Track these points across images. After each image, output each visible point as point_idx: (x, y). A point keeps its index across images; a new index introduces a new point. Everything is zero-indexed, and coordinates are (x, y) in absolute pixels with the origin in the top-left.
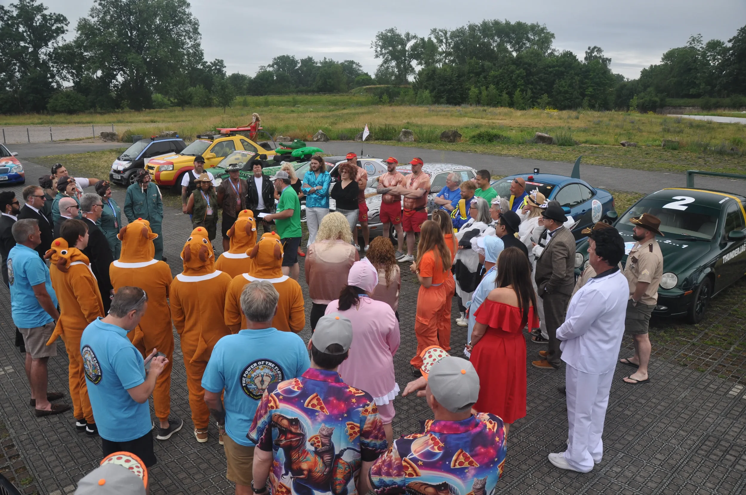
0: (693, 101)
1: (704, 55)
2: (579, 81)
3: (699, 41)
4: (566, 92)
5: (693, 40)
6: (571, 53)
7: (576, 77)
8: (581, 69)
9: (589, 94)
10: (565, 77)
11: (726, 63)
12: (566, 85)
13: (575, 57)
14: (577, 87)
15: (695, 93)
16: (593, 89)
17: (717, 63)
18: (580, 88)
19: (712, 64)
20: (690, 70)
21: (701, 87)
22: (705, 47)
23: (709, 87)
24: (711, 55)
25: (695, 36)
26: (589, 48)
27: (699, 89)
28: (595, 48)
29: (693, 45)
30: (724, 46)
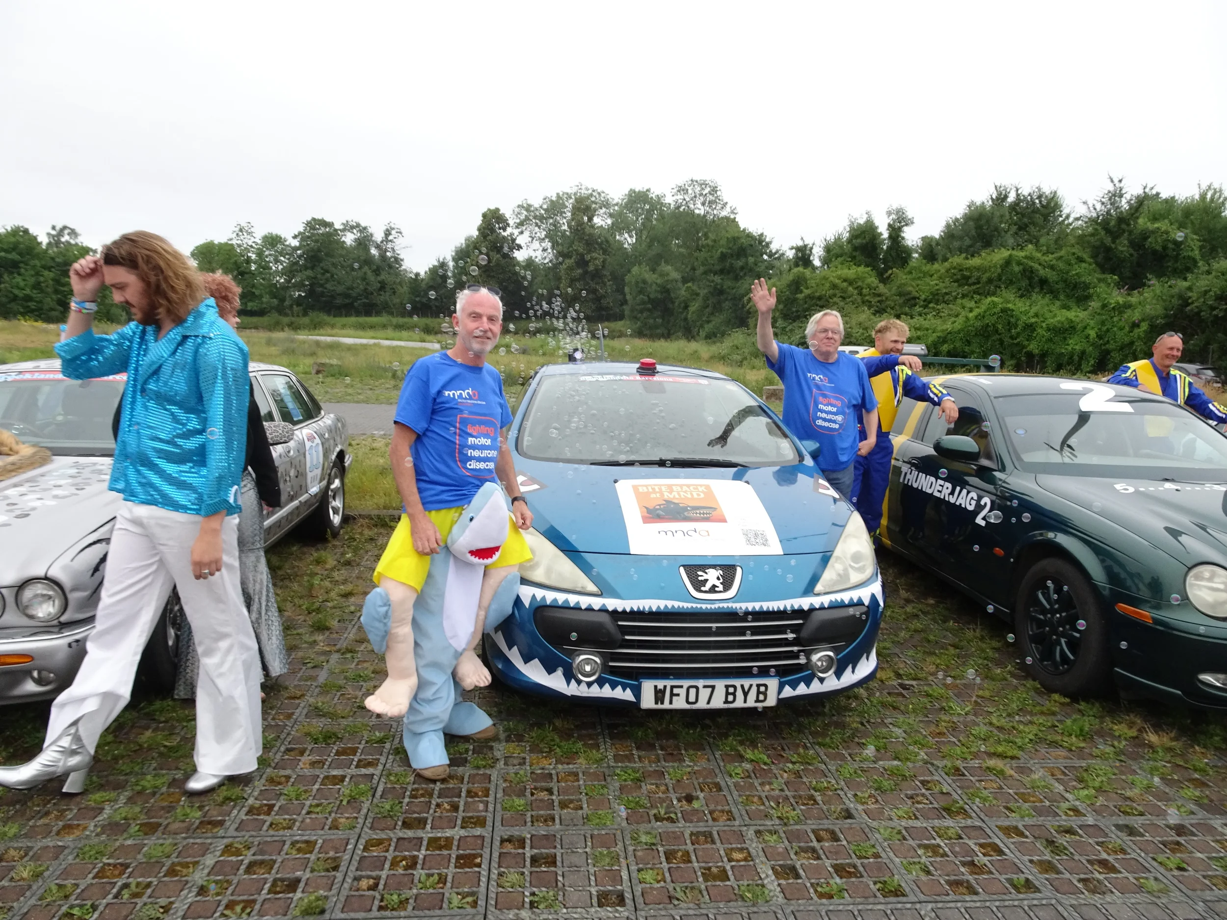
0: (255, 320)
1: (260, 253)
2: (53, 280)
3: (249, 233)
4: (28, 298)
5: (241, 230)
6: (26, 231)
7: (46, 273)
8: (53, 259)
10: (22, 271)
11: (295, 268)
12: (26, 285)
13: (35, 238)
14: (49, 290)
15: (255, 308)
17: (280, 267)
18: (56, 292)
19: (274, 268)
21: (264, 300)
22: (259, 242)
23: (275, 302)
24: (270, 255)
25: (244, 224)
26: (54, 228)
27: (262, 303)
28: (65, 228)
29: (242, 237)
30: (287, 243)
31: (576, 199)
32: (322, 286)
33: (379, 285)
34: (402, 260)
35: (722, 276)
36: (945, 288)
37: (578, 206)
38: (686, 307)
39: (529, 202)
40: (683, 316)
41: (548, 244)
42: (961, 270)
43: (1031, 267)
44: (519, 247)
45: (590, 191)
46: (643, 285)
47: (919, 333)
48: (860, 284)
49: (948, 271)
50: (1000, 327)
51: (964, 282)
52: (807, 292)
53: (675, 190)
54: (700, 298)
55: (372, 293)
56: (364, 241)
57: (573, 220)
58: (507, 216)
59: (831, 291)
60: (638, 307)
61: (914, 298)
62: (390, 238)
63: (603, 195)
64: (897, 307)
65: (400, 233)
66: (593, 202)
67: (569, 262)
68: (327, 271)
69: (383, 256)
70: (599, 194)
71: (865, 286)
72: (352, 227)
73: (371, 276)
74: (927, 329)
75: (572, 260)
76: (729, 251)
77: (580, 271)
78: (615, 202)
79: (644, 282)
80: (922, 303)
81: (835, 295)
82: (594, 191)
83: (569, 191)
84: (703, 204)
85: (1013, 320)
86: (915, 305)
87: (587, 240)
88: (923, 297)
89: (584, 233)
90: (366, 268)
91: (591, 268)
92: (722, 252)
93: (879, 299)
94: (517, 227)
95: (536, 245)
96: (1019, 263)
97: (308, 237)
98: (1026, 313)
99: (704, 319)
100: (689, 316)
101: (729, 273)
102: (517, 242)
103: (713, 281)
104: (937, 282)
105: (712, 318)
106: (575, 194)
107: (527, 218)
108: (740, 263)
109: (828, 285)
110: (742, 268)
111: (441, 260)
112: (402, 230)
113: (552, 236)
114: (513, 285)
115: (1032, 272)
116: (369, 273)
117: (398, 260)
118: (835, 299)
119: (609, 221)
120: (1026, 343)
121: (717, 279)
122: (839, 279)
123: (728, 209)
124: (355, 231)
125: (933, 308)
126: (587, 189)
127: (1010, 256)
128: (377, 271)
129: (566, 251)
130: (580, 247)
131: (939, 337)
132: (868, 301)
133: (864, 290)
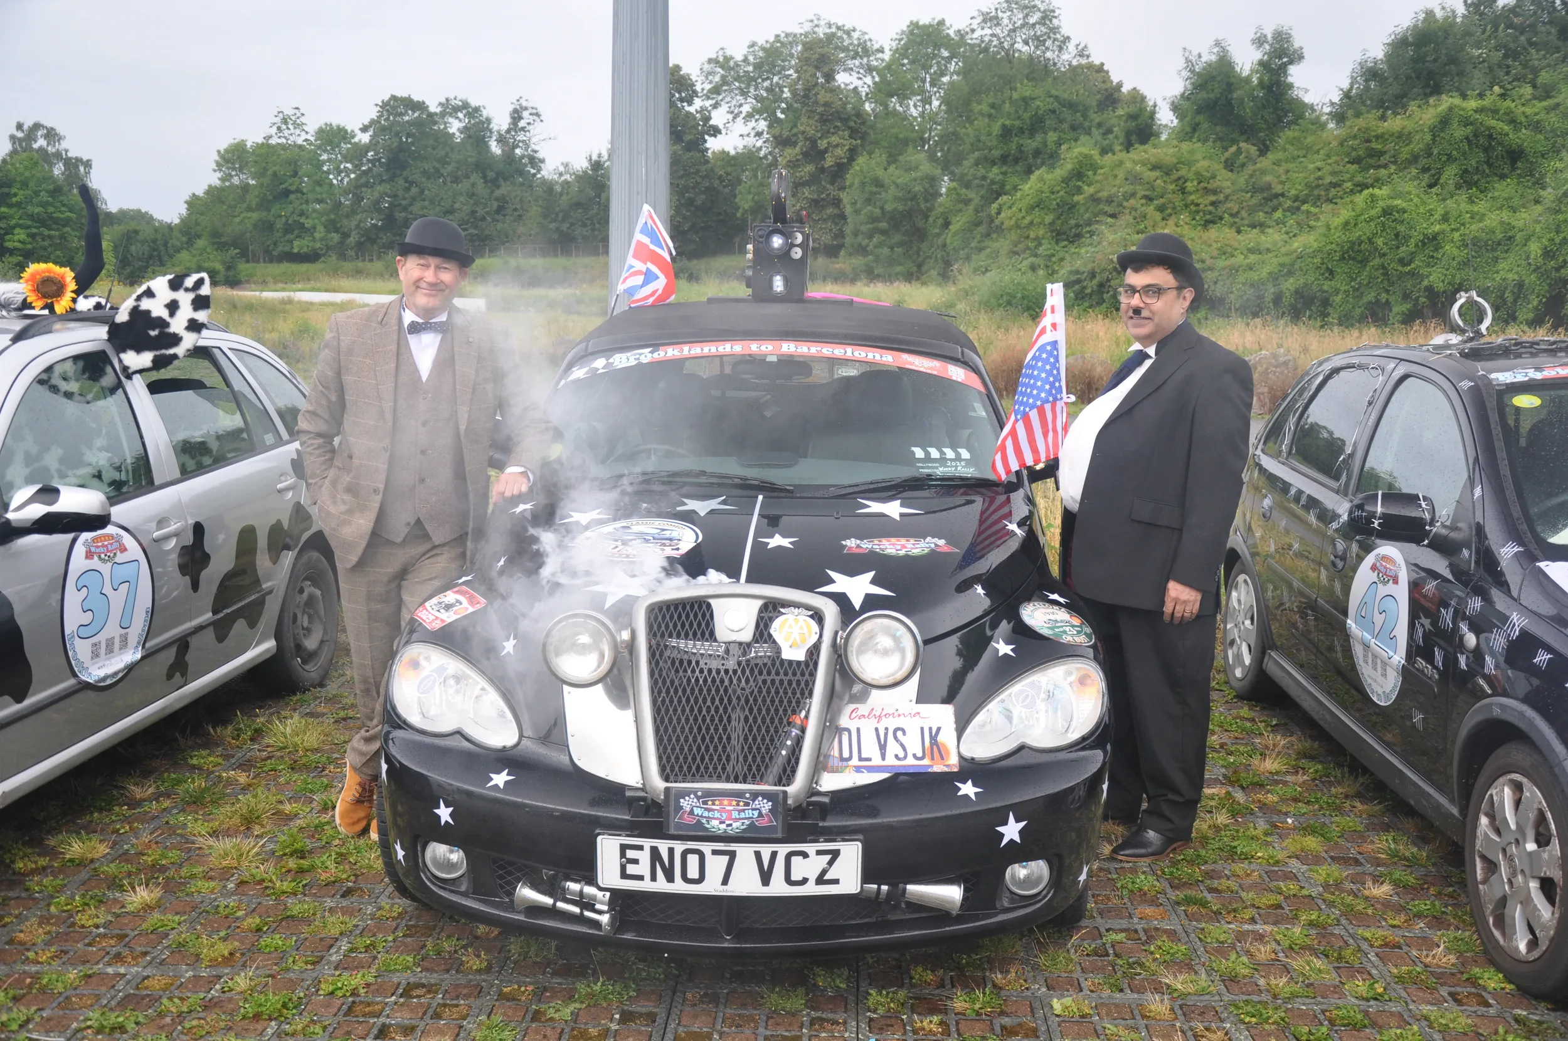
0: (304, 267)
1: (314, 159)
3: (297, 125)
5: (285, 121)
9: (15, 249)
11: (363, 180)
15: (305, 250)
16: (28, 235)
17: (346, 180)
19: (335, 182)
20: (287, 193)
21: (317, 235)
22: (312, 139)
23: (336, 237)
24: (329, 160)
25: (289, 112)
26: (19, 126)
27: (314, 240)
28: (37, 126)
29: (286, 133)
30: (356, 140)
31: (804, 44)
32: (405, 209)
33: (495, 205)
34: (542, 161)
35: (1004, 169)
36: (1333, 173)
37: (806, 55)
38: (947, 224)
39: (728, 53)
40: (940, 241)
41: (763, 125)
42: (1368, 141)
43: (1489, 128)
44: (716, 131)
45: (834, 30)
46: (874, 189)
47: (1253, 258)
48: (1183, 172)
49: (1341, 144)
50: (1380, 242)
51: (1372, 161)
52: (1088, 190)
53: (980, 19)
54: (971, 208)
55: (483, 219)
56: (478, 130)
57: (799, 78)
58: (694, 78)
59: (1128, 188)
60: (864, 228)
61: (1277, 196)
62: (522, 124)
63: (855, 35)
64: (1244, 214)
65: (537, 115)
66: (837, 48)
67: (791, 153)
68: (411, 183)
69: (509, 157)
70: (848, 33)
71: (1191, 175)
72: (456, 109)
73: (481, 188)
74: (1268, 250)
75: (797, 150)
76: (1017, 123)
77: (810, 168)
78: (876, 46)
79: (878, 183)
80: (1289, 203)
81: (1133, 195)
82: (838, 28)
83: (798, 30)
84: (1026, 43)
85: (1401, 228)
86: (1275, 209)
87: (822, 115)
88: (1293, 192)
89: (816, 102)
90: (475, 177)
91: (829, 162)
92: (1004, 126)
93: (1213, 198)
94: (708, 98)
95: (740, 127)
96: (1466, 122)
97: (383, 129)
98: (1431, 213)
99: (973, 245)
100: (948, 241)
101: (1016, 161)
102: (712, 122)
103: (984, 178)
104: (1319, 164)
105: (987, 243)
106: (806, 35)
107: (724, 81)
108: (1030, 144)
109: (1121, 175)
110: (1037, 153)
111: (595, 158)
112: (540, 110)
113: (765, 109)
114: (703, 197)
115: (1490, 136)
116: (480, 183)
117: (535, 161)
118: (1132, 201)
119: (868, 80)
120: (1425, 271)
121: (995, 172)
122: (1144, 165)
123: (1071, 46)
124: (460, 115)
125: (1308, 212)
126: (830, 26)
127: (1450, 109)
128: (494, 183)
129: (786, 134)
130: (808, 126)
131: (1282, 265)
132: (1193, 203)
133: (1189, 184)
